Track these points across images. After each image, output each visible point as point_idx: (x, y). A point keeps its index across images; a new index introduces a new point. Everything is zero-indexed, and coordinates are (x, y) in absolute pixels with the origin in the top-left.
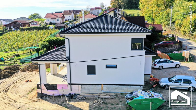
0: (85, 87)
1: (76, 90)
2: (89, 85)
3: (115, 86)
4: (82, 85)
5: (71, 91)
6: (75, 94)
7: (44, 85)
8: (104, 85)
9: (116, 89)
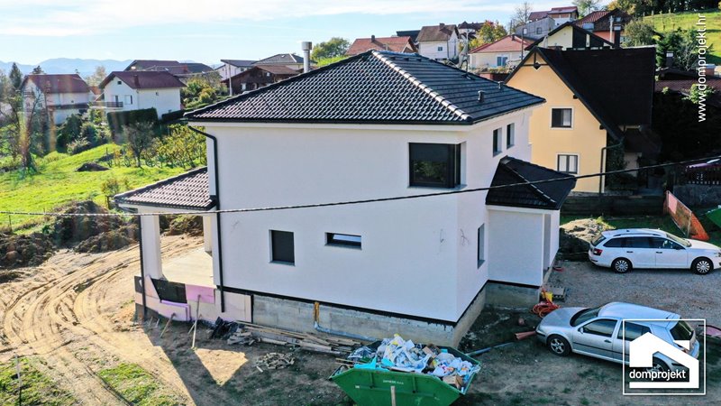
0: (263, 305)
1: (238, 309)
2: (276, 299)
3: (358, 312)
4: (255, 296)
5: (223, 310)
6: (234, 325)
7: (153, 281)
8: (321, 306)
9: (361, 323)
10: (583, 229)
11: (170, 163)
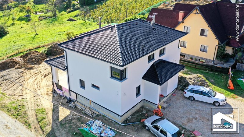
0: (79, 97)
1: (73, 96)
2: (82, 97)
4: (77, 94)
5: (70, 96)
6: (73, 100)
7: (55, 83)
8: (91, 102)
9: (100, 109)
10: (192, 79)
11: (94, 20)
